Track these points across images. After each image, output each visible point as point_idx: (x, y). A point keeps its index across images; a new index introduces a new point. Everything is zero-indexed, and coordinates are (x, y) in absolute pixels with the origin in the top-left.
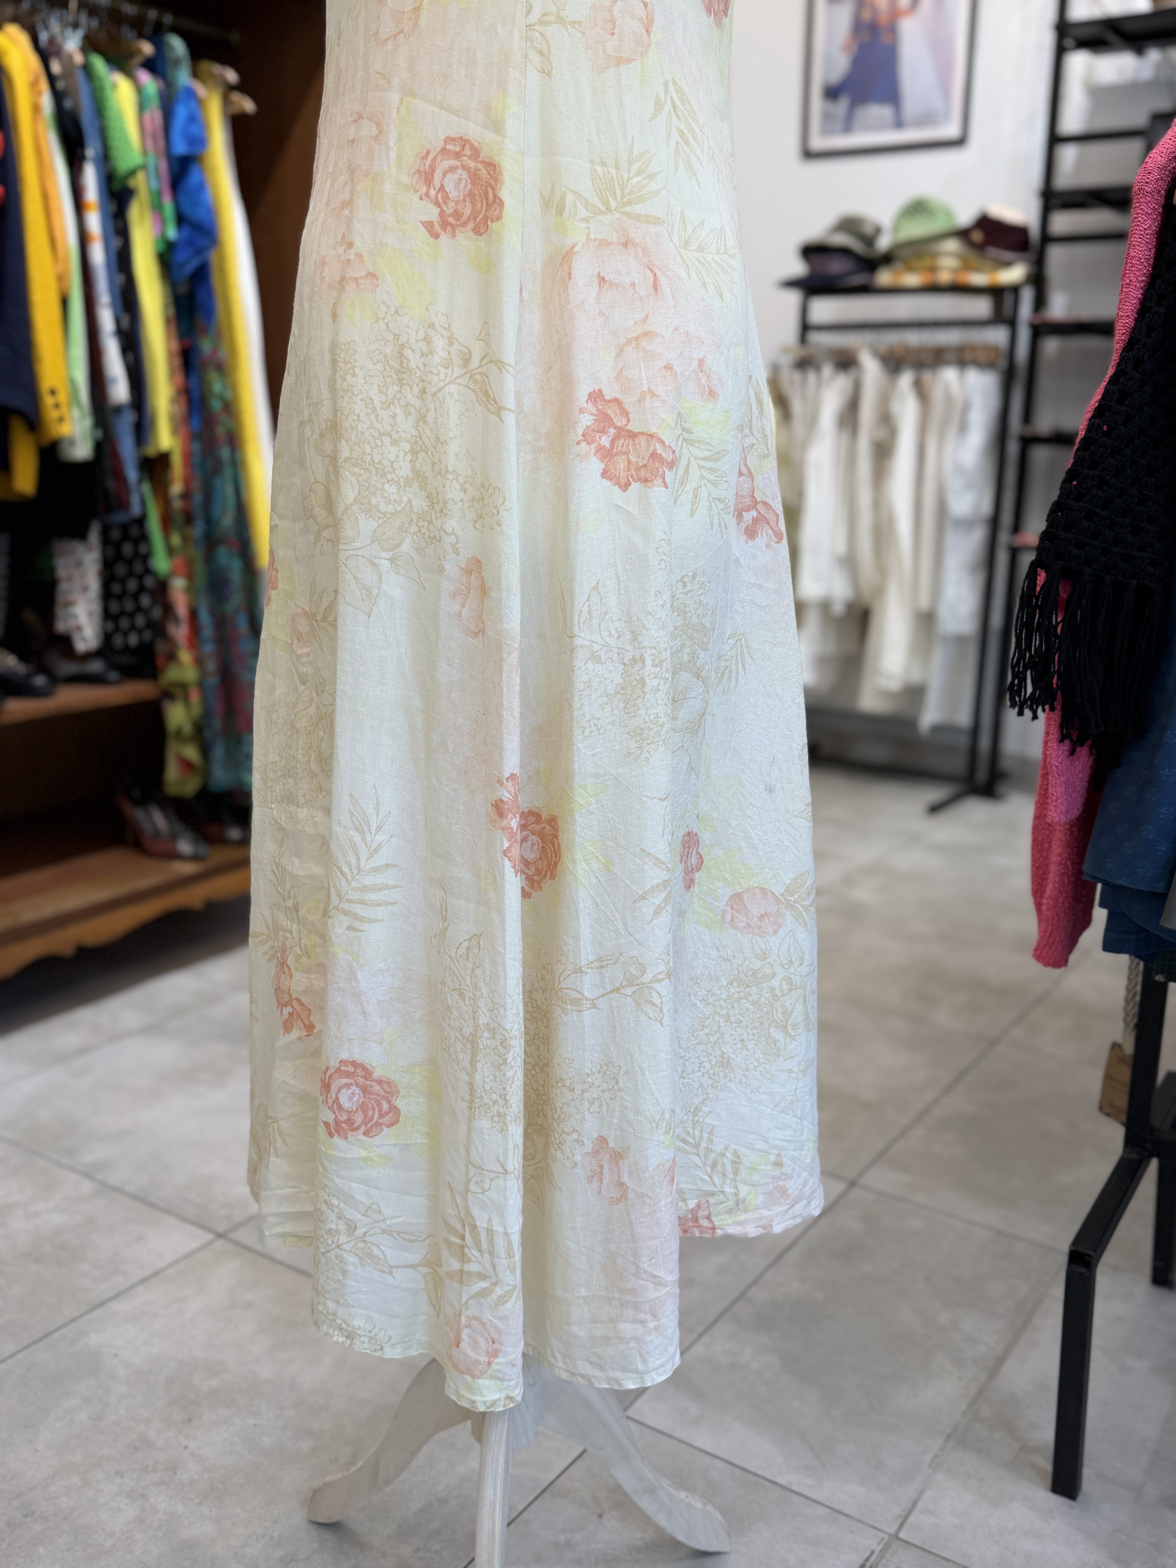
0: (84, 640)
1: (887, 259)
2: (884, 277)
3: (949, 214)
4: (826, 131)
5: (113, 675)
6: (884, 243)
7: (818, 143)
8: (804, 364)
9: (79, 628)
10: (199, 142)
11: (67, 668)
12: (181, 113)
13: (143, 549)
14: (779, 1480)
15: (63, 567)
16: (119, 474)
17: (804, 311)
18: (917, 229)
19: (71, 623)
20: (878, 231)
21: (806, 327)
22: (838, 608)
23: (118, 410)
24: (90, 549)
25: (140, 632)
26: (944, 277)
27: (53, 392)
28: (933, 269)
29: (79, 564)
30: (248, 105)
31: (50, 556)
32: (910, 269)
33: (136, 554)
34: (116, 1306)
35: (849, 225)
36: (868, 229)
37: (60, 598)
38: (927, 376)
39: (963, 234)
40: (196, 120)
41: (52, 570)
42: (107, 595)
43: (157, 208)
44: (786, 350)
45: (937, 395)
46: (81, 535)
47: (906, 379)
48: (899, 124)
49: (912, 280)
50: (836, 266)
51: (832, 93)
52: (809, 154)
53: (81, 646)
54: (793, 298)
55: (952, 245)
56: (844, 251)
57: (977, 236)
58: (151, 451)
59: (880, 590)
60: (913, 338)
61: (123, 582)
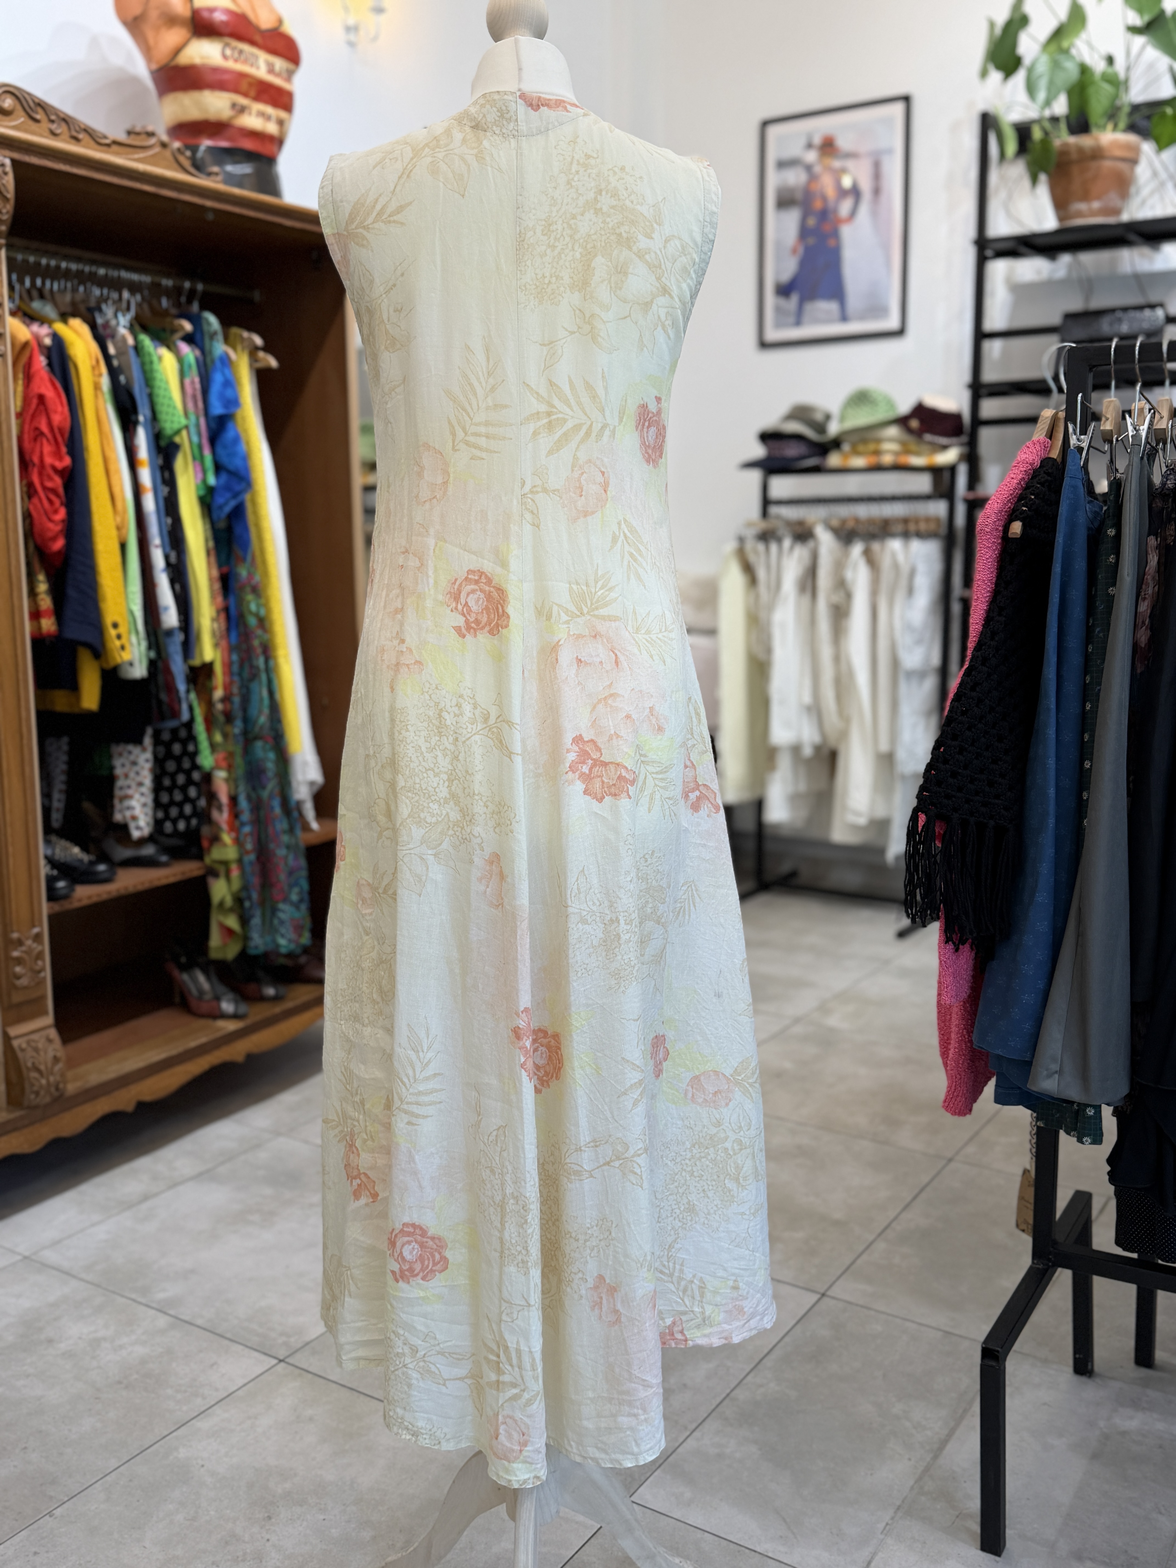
0: (138, 828)
1: (836, 444)
2: (834, 460)
3: (890, 403)
4: (779, 325)
5: (164, 858)
6: (834, 429)
7: (772, 335)
8: (765, 537)
9: (134, 818)
10: (233, 402)
11: (124, 853)
12: (218, 379)
13: (191, 748)
14: (758, 1549)
15: (120, 767)
16: (171, 688)
17: (765, 488)
18: (861, 418)
19: (128, 814)
20: (828, 417)
21: (766, 502)
22: (808, 751)
23: (170, 633)
24: (144, 750)
25: (188, 819)
26: (887, 459)
27: (115, 626)
28: (877, 453)
29: (134, 763)
30: (273, 363)
31: (110, 757)
32: (856, 452)
33: (185, 752)
34: (198, 1424)
35: (800, 413)
36: (819, 417)
37: (118, 793)
38: (876, 546)
39: (902, 421)
40: (230, 384)
41: (112, 768)
42: (158, 788)
43: (199, 459)
44: (749, 525)
45: (886, 563)
46: (138, 741)
47: (857, 549)
48: (844, 318)
49: (859, 462)
50: (792, 451)
51: (783, 291)
52: (764, 345)
53: (136, 834)
54: (755, 476)
55: (893, 431)
56: (798, 437)
57: (914, 424)
58: (196, 662)
59: (844, 734)
60: (863, 511)
61: (173, 776)
